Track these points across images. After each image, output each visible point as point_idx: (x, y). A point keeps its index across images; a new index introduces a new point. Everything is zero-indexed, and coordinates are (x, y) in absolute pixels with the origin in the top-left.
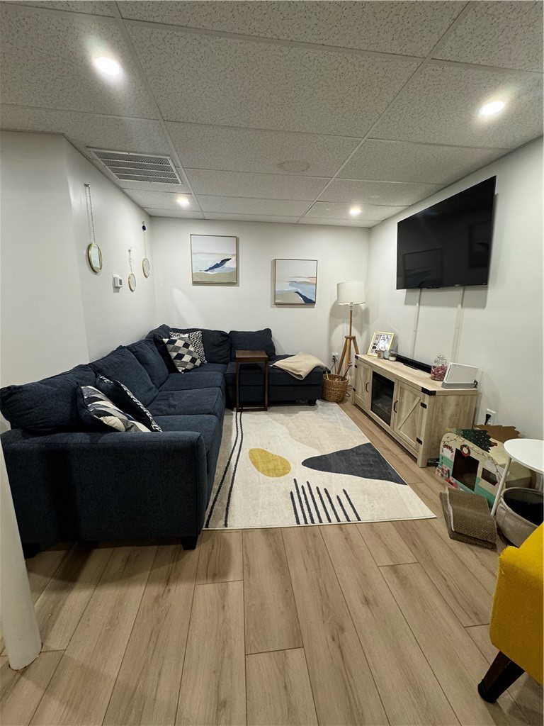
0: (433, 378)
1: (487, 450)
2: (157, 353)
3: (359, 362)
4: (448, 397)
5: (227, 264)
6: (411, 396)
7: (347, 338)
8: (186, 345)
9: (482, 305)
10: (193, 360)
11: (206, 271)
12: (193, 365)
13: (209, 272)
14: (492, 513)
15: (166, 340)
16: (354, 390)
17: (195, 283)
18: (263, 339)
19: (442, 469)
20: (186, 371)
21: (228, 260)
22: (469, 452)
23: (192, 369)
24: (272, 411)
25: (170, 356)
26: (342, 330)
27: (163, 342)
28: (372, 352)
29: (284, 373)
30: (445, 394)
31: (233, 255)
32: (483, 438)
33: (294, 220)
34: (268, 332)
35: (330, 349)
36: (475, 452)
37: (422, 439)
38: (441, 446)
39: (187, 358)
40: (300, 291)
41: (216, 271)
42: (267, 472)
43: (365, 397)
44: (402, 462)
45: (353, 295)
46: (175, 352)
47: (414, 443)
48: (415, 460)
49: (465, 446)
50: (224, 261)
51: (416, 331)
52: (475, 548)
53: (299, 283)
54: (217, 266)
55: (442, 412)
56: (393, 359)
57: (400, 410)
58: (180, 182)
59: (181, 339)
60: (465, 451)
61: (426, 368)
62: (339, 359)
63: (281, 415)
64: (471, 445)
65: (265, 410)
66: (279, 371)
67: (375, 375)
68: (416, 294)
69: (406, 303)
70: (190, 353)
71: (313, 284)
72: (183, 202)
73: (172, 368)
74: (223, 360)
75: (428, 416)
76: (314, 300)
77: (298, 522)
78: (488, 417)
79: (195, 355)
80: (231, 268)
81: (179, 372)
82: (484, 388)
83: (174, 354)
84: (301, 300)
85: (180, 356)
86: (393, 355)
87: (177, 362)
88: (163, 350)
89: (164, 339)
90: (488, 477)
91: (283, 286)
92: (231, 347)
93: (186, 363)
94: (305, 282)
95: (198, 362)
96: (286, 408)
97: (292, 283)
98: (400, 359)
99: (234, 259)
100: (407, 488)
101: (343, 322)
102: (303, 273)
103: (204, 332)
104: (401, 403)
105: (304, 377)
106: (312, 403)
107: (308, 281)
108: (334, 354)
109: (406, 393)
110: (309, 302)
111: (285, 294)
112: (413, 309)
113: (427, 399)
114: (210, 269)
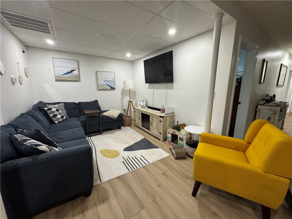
0: (161, 112)
1: (180, 131)
2: (42, 115)
3: (135, 110)
4: (167, 118)
5: (74, 72)
6: (156, 119)
7: (129, 102)
8: (57, 110)
9: (172, 88)
10: (62, 117)
11: (63, 75)
12: (62, 119)
13: (64, 76)
14: (184, 149)
15: (46, 109)
16: (134, 120)
17: (57, 80)
18: (95, 104)
19: (168, 141)
20: (59, 122)
21: (74, 70)
22: (175, 133)
23: (62, 121)
24: (104, 134)
25: (49, 116)
26: (127, 99)
27: (44, 110)
28: (139, 106)
29: (107, 117)
30: (166, 117)
31: (77, 68)
32: (178, 128)
33: (104, 56)
34: (96, 102)
35: (123, 106)
36: (177, 133)
37: (161, 133)
38: (167, 133)
39: (59, 116)
40: (109, 84)
41: (68, 75)
42: (110, 157)
43: (139, 122)
44: (156, 142)
45: (130, 85)
46: (52, 114)
47: (159, 134)
48: (160, 140)
49: (174, 132)
50: (72, 71)
51: (153, 97)
52: (182, 160)
53: (109, 81)
54: (68, 73)
55: (166, 123)
56: (147, 107)
57: (153, 124)
58: (51, 33)
59: (54, 107)
60: (174, 133)
61: (159, 110)
62: (126, 110)
63: (109, 135)
64: (174, 130)
65: (101, 134)
66: (105, 117)
67: (142, 114)
68: (152, 85)
69: (149, 88)
70: (60, 114)
71: (114, 81)
72: (50, 42)
73: (52, 122)
74: (76, 116)
75: (162, 124)
76: (115, 88)
77: (129, 171)
78: (178, 122)
79: (63, 114)
80: (76, 74)
81: (56, 123)
82: (176, 113)
83: (52, 115)
84: (109, 88)
85: (55, 116)
86: (147, 106)
87: (54, 119)
88: (45, 114)
89: (45, 108)
90: (181, 139)
91: (101, 82)
92: (80, 109)
93: (59, 119)
94: (110, 81)
95: (65, 118)
96: (109, 132)
97: (105, 81)
98: (149, 107)
99: (77, 70)
100: (160, 149)
101: (127, 96)
102: (110, 77)
103: (65, 103)
104: (153, 122)
105: (116, 118)
106: (119, 128)
107: (111, 80)
108: (124, 108)
109: (154, 118)
110: (113, 88)
111: (102, 85)
112: (151, 90)
113: (161, 119)
114: (65, 74)
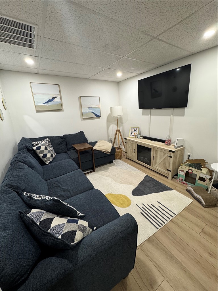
0: (167, 145)
1: (201, 170)
2: (33, 157)
3: (127, 141)
4: (178, 152)
5: (56, 100)
6: (162, 154)
7: (117, 131)
8: (46, 148)
9: (183, 115)
10: (52, 156)
11: (44, 104)
12: (52, 158)
13: (45, 105)
15: (35, 148)
16: (126, 152)
17: (38, 111)
18: (80, 137)
19: (180, 179)
20: (50, 163)
21: (56, 97)
22: (192, 172)
23: (52, 161)
24: (98, 171)
25: (39, 157)
26: (113, 128)
27: (33, 150)
28: (131, 136)
31: (58, 95)
32: (199, 166)
34: (82, 133)
35: (108, 136)
36: (195, 171)
37: (171, 169)
38: (179, 171)
39: (49, 156)
40: (93, 112)
41: (50, 104)
43: (134, 155)
44: (163, 180)
45: (118, 112)
46: (42, 153)
47: (166, 171)
48: (167, 178)
49: (190, 170)
50: (53, 98)
51: (150, 126)
53: (93, 108)
54: (50, 101)
55: (176, 158)
56: (142, 138)
57: (156, 159)
58: (35, 47)
59: (42, 145)
60: (190, 171)
61: (163, 141)
63: (103, 172)
64: (191, 168)
65: (94, 171)
67: (138, 145)
68: (148, 111)
69: (143, 115)
70: (49, 152)
71: (99, 108)
72: (30, 61)
73: (42, 163)
74: (64, 151)
75: (173, 161)
76: (100, 115)
77: (158, 229)
78: (189, 156)
79: (52, 153)
80: (58, 102)
81: (47, 164)
83: (41, 155)
84: (94, 116)
85: (45, 156)
86: (141, 136)
87: (45, 159)
88: (35, 154)
89: (33, 148)
90: (202, 179)
91: (85, 110)
92: (67, 143)
93: (49, 158)
94: (95, 107)
95: (54, 156)
97: (90, 108)
98: (144, 137)
99: (59, 97)
100: (174, 191)
101: (112, 124)
102: (94, 103)
103: (50, 138)
104: (156, 156)
105: (110, 152)
106: (111, 162)
107: (96, 106)
108: (110, 138)
110: (98, 116)
111: (87, 113)
112: (147, 117)
113: (172, 154)
114: (46, 103)
